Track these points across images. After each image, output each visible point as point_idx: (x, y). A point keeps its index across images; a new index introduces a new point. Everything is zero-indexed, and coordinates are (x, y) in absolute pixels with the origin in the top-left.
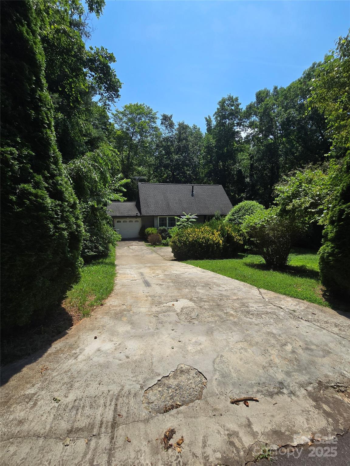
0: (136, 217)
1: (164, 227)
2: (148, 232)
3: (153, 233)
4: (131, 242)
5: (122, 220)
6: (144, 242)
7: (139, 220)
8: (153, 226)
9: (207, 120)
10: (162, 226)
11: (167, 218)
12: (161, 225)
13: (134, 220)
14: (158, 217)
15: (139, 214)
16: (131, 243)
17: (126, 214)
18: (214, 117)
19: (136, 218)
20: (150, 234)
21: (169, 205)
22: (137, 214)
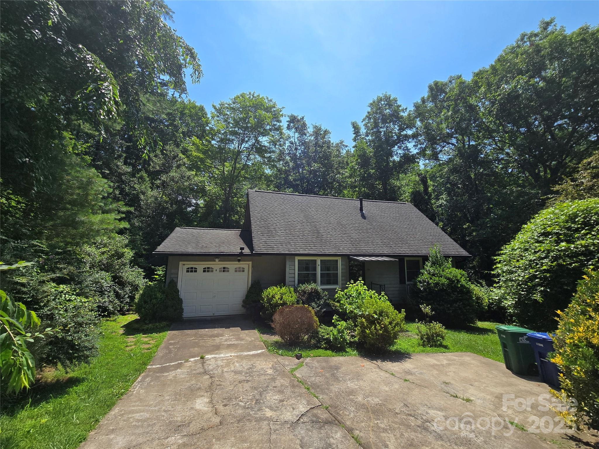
0: (239, 257)
1: (313, 285)
2: (270, 300)
3: (284, 304)
4: (216, 331)
5: (200, 266)
6: (256, 331)
7: (246, 265)
8: (281, 282)
9: (354, 127)
10: (308, 282)
11: (319, 263)
12: (303, 279)
13: (232, 265)
14: (297, 259)
15: (247, 251)
16: (217, 336)
17: (213, 250)
18: (364, 123)
19: (239, 261)
20: (277, 305)
21: (318, 232)
22: (242, 249)
